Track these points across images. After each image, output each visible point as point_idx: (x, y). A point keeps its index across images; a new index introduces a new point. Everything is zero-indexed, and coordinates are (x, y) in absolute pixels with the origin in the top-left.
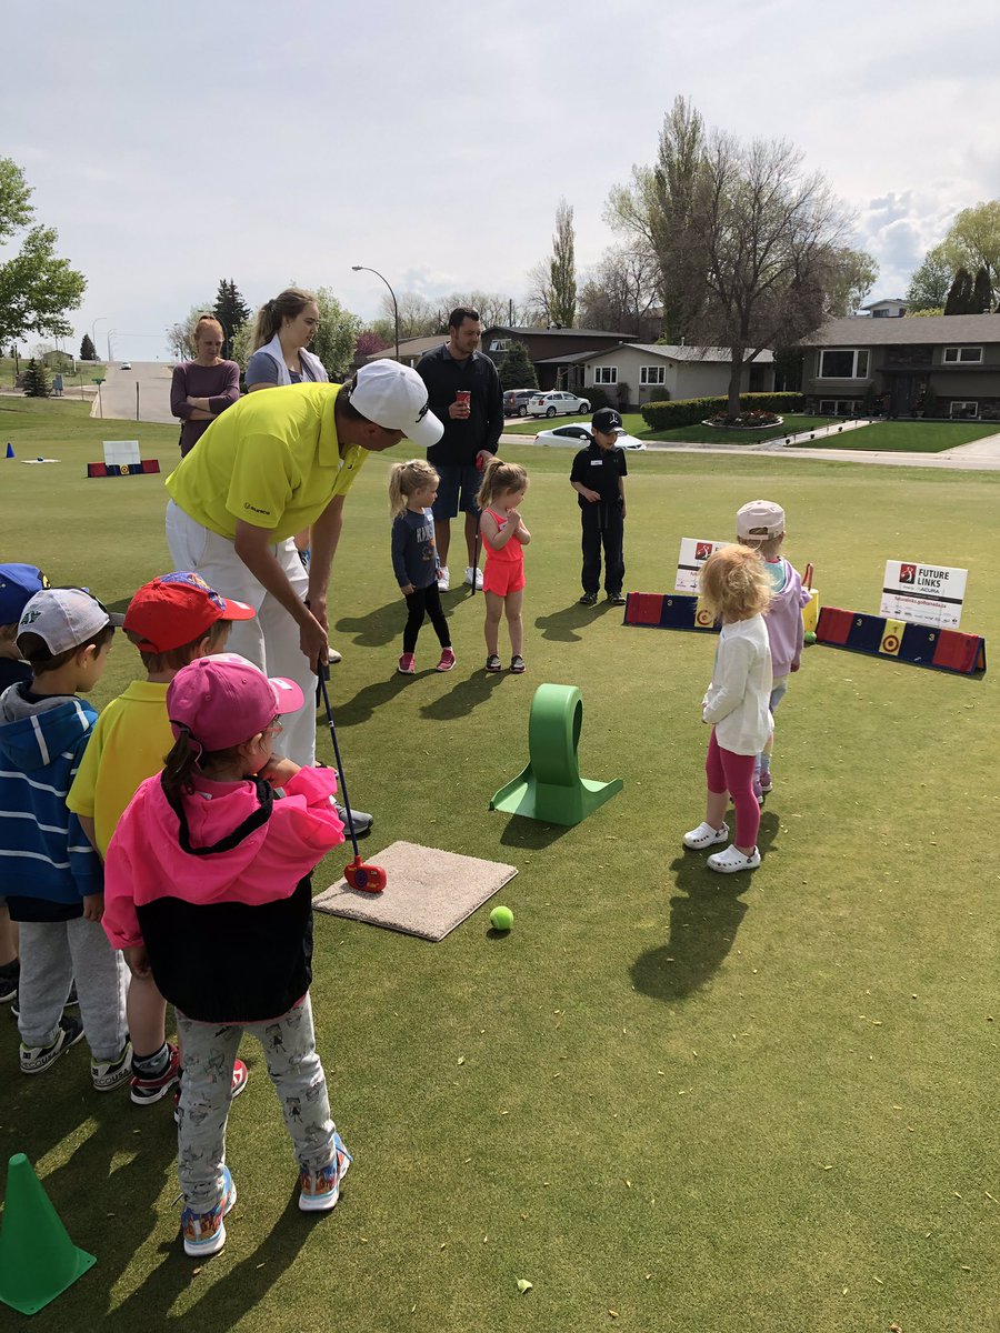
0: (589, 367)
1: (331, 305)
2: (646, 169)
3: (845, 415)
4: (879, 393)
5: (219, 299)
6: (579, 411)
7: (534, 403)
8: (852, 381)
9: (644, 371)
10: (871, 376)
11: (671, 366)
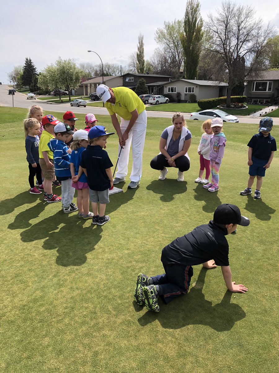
0: (166, 87)
1: (73, 65)
2: (169, 23)
3: (268, 104)
4: (276, 96)
5: (26, 64)
6: (166, 102)
7: (151, 99)
8: (267, 92)
9: (186, 88)
10: (273, 91)
11: (197, 87)
